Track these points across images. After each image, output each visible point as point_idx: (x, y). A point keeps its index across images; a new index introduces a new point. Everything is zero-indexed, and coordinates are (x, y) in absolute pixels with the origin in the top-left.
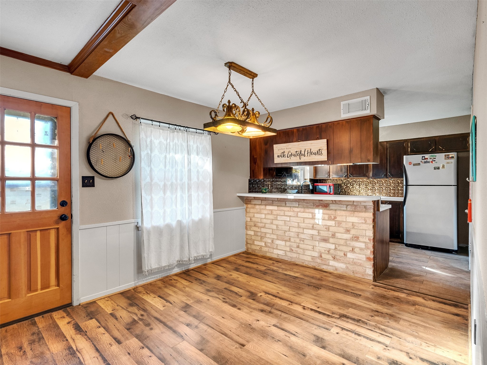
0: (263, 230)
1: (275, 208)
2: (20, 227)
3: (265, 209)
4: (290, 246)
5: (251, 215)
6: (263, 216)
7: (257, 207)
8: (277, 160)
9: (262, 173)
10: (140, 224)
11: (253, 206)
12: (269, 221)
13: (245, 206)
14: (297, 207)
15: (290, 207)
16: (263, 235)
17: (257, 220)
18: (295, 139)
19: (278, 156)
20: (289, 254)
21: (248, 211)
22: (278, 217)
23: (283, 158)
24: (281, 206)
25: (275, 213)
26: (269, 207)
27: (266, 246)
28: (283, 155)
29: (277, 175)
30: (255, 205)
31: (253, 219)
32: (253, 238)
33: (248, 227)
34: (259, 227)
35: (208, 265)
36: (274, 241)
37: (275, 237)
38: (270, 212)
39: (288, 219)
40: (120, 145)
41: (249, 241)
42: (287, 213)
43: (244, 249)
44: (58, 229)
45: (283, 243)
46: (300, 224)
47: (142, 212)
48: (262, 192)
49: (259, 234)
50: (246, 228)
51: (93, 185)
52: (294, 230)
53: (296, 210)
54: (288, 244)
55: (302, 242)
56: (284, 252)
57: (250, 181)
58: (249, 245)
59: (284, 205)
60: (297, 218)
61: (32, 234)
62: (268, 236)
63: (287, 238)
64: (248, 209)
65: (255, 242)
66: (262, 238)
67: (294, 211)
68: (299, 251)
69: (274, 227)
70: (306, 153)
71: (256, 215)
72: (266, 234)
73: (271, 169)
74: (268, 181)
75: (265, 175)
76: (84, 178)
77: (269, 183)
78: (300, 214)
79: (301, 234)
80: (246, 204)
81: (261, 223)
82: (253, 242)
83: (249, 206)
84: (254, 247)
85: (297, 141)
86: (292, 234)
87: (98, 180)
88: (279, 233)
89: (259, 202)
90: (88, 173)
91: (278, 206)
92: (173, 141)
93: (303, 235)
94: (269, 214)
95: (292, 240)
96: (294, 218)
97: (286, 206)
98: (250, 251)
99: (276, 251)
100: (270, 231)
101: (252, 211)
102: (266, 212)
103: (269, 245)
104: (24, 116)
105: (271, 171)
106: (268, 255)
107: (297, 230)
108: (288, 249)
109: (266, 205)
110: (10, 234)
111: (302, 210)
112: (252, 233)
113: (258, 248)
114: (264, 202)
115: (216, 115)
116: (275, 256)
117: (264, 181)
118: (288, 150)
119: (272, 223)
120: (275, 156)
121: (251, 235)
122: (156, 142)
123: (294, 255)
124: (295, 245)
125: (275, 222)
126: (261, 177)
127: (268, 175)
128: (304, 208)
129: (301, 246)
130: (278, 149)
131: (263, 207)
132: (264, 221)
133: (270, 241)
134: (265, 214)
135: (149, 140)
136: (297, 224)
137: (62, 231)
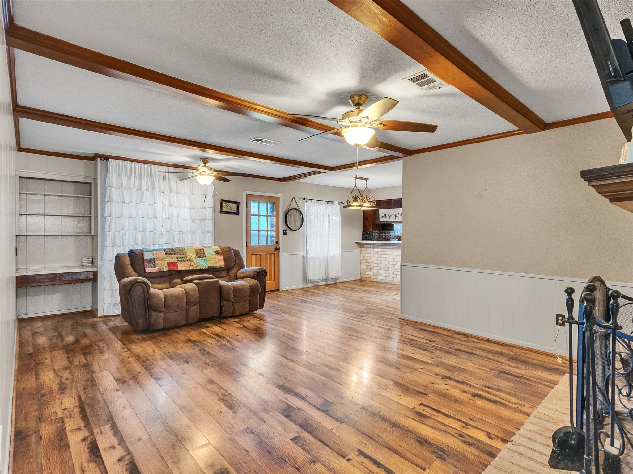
0: (372, 264)
1: (380, 250)
2: (264, 252)
3: (373, 251)
4: (389, 274)
5: (364, 255)
6: (372, 255)
7: (368, 249)
8: (381, 219)
9: (372, 227)
10: (305, 255)
11: (365, 249)
12: (375, 259)
13: (360, 249)
14: (393, 249)
15: (389, 249)
16: (372, 268)
17: (368, 258)
18: (393, 206)
19: (382, 217)
20: (388, 279)
21: (362, 253)
22: (382, 255)
23: (385, 218)
24: (383, 249)
25: (379, 253)
26: (376, 250)
27: (374, 275)
28: (385, 216)
29: (382, 229)
30: (366, 248)
31: (365, 258)
32: (365, 270)
33: (362, 263)
34: (369, 263)
35: (338, 284)
36: (379, 271)
37: (379, 268)
38: (376, 253)
39: (387, 256)
40: (297, 213)
41: (362, 273)
42: (387, 253)
43: (359, 278)
44: (275, 254)
45: (384, 272)
46: (395, 259)
47: (307, 248)
48: (371, 240)
49: (369, 267)
50: (361, 264)
51: (287, 234)
52: (391, 263)
53: (392, 250)
54: (387, 272)
55: (396, 270)
56: (385, 277)
57: (363, 232)
58: (362, 275)
59: (385, 248)
60: (393, 256)
61: (267, 255)
62: (375, 268)
63: (387, 269)
64: (362, 251)
65: (367, 272)
66: (371, 269)
67: (391, 252)
68: (394, 276)
69: (379, 262)
70: (399, 215)
71: (367, 255)
72: (373, 267)
73: (377, 225)
74: (376, 233)
75: (374, 229)
76: (284, 230)
77: (377, 234)
78: (395, 253)
79: (395, 266)
80: (361, 248)
81: (370, 260)
82: (365, 273)
83: (363, 249)
84: (365, 276)
85: (394, 208)
86: (390, 266)
87: (289, 232)
88: (382, 265)
89: (369, 246)
90: (285, 228)
91: (381, 249)
92: (321, 210)
93: (396, 266)
94: (375, 254)
95: (390, 269)
96: (391, 256)
97: (386, 249)
98: (363, 279)
99: (380, 278)
100: (376, 265)
101: (364, 252)
102: (374, 253)
103: (376, 274)
104: (256, 202)
105: (378, 226)
106: (375, 280)
107: (393, 263)
108: (387, 275)
109: (374, 248)
110: (261, 254)
111: (396, 250)
112: (364, 267)
113: (368, 276)
114: (373, 246)
115: (349, 203)
116: (379, 281)
117: (373, 233)
118: (388, 213)
119: (377, 260)
120: (380, 217)
121: (364, 268)
122: (313, 211)
123: (391, 279)
124: (391, 273)
125: (379, 259)
126: (371, 230)
127: (375, 229)
128: (397, 249)
129: (395, 273)
130: (382, 212)
131: (372, 249)
132: (372, 258)
133: (376, 271)
134: (373, 254)
135: (310, 210)
136: (393, 259)
137: (276, 255)
